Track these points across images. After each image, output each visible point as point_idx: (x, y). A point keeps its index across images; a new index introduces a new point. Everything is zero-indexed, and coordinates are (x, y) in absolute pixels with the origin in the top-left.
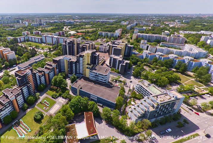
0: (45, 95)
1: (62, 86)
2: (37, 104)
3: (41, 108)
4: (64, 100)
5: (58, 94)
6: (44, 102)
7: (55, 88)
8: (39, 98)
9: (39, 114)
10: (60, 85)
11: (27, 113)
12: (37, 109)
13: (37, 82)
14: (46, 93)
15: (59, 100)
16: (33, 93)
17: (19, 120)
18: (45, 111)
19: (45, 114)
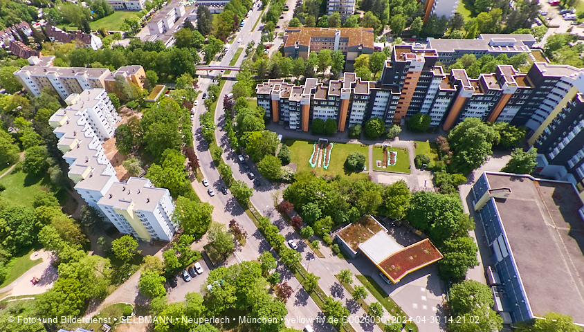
0: (409, 144)
1: (462, 155)
2: (377, 144)
3: (373, 156)
4: (430, 185)
5: (432, 164)
6: (391, 154)
7: (446, 146)
8: (393, 139)
9: (359, 158)
10: (459, 150)
11: (349, 142)
12: (368, 151)
13: (421, 104)
14: (416, 142)
15: (419, 176)
16: (391, 119)
17: (329, 142)
18: (374, 166)
19: (368, 170)
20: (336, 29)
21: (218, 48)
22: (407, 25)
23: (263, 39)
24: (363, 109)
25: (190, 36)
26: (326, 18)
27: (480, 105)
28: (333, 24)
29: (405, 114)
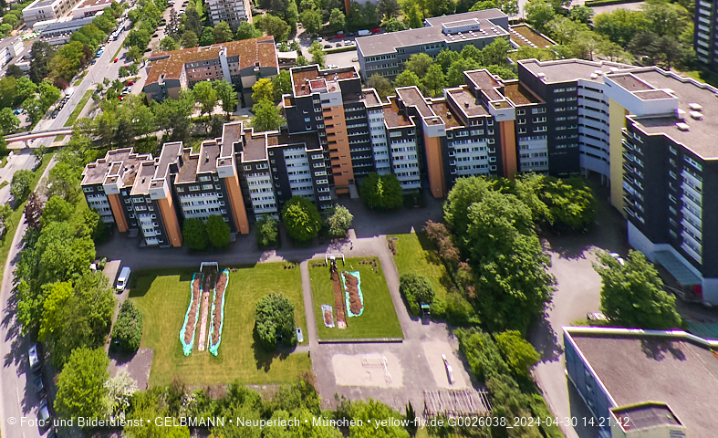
0: (375, 245)
2: (317, 257)
3: (313, 293)
6: (350, 280)
8: (343, 238)
11: (261, 262)
12: (300, 280)
14: (391, 238)
17: (222, 268)
18: (320, 328)
19: (307, 342)
20: (221, 46)
21: (53, 98)
22: (325, 20)
23: (122, 73)
24: (269, 186)
25: (11, 87)
26: (210, 31)
27: (470, 145)
28: (220, 39)
29: (351, 175)
